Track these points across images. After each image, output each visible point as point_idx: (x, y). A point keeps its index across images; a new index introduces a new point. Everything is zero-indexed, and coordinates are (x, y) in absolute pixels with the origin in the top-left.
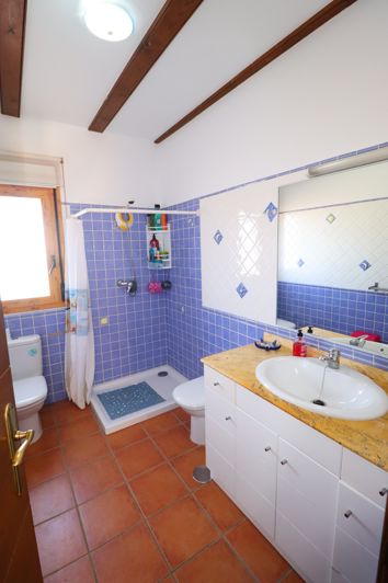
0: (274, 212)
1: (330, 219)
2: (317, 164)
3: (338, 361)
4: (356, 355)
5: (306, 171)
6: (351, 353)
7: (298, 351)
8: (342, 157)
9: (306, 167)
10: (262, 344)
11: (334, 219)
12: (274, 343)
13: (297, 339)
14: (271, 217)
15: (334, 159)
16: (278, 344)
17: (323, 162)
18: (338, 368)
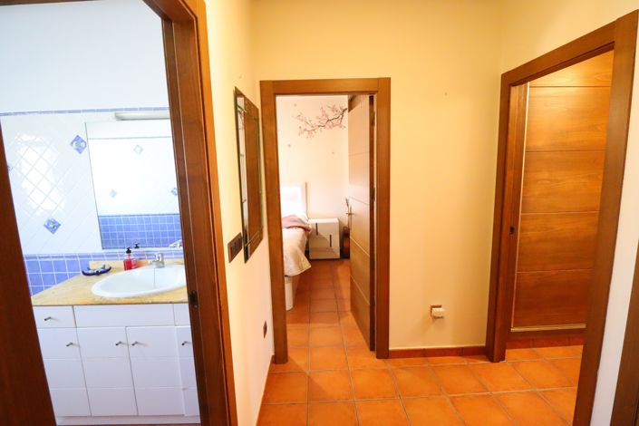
0: (83, 144)
1: (138, 149)
2: (121, 110)
3: (162, 262)
4: (175, 254)
5: (113, 114)
6: (171, 254)
7: (129, 265)
8: (141, 109)
9: (112, 110)
10: (90, 272)
11: (142, 150)
12: (104, 268)
13: (126, 257)
14: (80, 150)
15: (135, 109)
16: (107, 268)
17: (127, 109)
18: (163, 267)
